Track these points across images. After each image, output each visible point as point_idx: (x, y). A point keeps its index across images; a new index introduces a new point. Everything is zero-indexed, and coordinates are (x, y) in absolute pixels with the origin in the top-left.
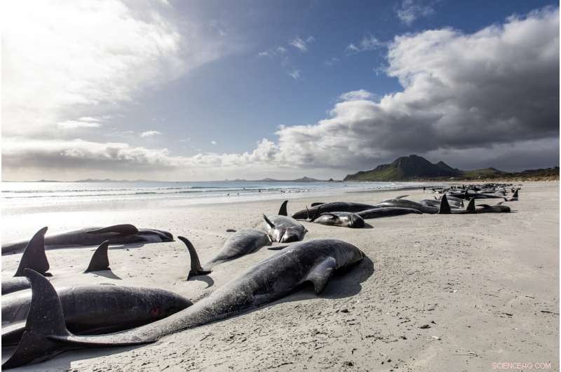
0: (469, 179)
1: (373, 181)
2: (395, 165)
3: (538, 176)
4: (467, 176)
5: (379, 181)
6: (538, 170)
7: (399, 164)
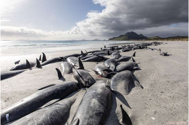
0: (149, 40)
1: (118, 40)
2: (126, 35)
3: (172, 39)
4: (149, 39)
5: (120, 40)
6: (172, 37)
7: (127, 35)
